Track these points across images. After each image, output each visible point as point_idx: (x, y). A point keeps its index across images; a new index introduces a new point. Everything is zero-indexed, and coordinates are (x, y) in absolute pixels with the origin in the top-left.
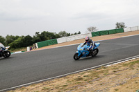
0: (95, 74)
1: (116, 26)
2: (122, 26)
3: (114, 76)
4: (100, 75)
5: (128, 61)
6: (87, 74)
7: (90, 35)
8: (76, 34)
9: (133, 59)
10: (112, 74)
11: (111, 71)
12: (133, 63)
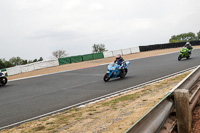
0: (63, 120)
1: (93, 49)
2: (101, 50)
3: (89, 120)
4: (71, 121)
5: (109, 99)
6: (51, 120)
7: (57, 63)
8: (35, 61)
9: (116, 95)
10: (87, 118)
11: (85, 114)
12: (116, 101)
